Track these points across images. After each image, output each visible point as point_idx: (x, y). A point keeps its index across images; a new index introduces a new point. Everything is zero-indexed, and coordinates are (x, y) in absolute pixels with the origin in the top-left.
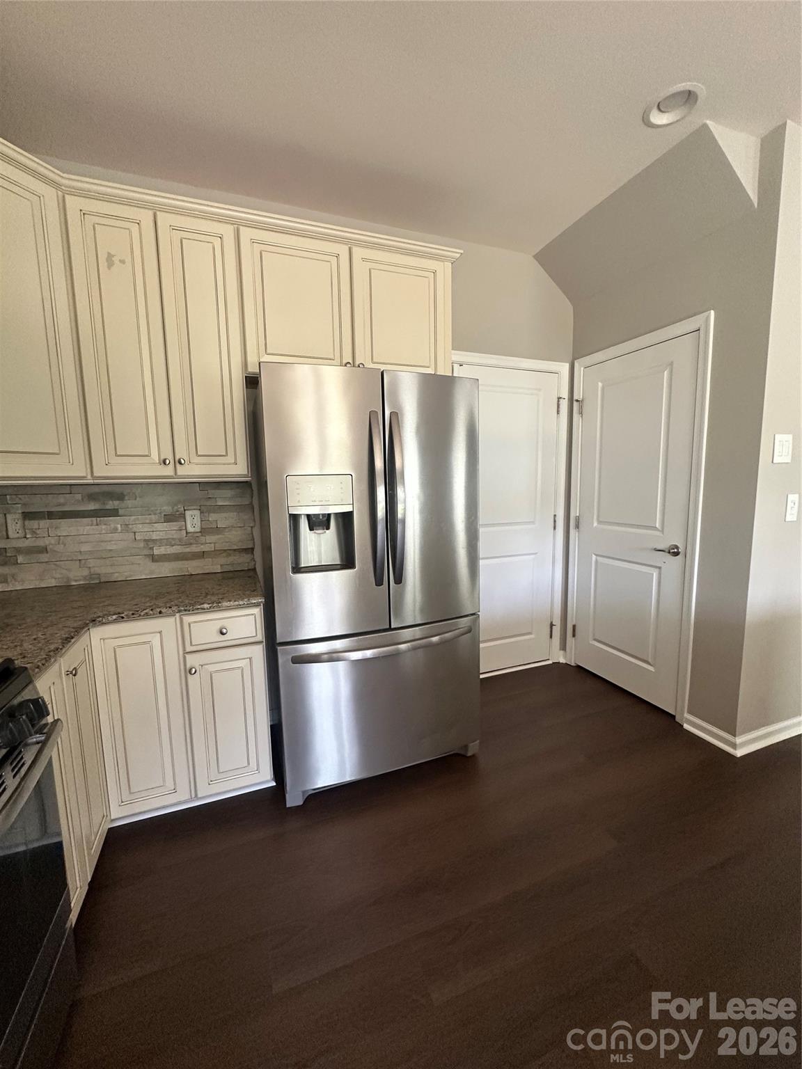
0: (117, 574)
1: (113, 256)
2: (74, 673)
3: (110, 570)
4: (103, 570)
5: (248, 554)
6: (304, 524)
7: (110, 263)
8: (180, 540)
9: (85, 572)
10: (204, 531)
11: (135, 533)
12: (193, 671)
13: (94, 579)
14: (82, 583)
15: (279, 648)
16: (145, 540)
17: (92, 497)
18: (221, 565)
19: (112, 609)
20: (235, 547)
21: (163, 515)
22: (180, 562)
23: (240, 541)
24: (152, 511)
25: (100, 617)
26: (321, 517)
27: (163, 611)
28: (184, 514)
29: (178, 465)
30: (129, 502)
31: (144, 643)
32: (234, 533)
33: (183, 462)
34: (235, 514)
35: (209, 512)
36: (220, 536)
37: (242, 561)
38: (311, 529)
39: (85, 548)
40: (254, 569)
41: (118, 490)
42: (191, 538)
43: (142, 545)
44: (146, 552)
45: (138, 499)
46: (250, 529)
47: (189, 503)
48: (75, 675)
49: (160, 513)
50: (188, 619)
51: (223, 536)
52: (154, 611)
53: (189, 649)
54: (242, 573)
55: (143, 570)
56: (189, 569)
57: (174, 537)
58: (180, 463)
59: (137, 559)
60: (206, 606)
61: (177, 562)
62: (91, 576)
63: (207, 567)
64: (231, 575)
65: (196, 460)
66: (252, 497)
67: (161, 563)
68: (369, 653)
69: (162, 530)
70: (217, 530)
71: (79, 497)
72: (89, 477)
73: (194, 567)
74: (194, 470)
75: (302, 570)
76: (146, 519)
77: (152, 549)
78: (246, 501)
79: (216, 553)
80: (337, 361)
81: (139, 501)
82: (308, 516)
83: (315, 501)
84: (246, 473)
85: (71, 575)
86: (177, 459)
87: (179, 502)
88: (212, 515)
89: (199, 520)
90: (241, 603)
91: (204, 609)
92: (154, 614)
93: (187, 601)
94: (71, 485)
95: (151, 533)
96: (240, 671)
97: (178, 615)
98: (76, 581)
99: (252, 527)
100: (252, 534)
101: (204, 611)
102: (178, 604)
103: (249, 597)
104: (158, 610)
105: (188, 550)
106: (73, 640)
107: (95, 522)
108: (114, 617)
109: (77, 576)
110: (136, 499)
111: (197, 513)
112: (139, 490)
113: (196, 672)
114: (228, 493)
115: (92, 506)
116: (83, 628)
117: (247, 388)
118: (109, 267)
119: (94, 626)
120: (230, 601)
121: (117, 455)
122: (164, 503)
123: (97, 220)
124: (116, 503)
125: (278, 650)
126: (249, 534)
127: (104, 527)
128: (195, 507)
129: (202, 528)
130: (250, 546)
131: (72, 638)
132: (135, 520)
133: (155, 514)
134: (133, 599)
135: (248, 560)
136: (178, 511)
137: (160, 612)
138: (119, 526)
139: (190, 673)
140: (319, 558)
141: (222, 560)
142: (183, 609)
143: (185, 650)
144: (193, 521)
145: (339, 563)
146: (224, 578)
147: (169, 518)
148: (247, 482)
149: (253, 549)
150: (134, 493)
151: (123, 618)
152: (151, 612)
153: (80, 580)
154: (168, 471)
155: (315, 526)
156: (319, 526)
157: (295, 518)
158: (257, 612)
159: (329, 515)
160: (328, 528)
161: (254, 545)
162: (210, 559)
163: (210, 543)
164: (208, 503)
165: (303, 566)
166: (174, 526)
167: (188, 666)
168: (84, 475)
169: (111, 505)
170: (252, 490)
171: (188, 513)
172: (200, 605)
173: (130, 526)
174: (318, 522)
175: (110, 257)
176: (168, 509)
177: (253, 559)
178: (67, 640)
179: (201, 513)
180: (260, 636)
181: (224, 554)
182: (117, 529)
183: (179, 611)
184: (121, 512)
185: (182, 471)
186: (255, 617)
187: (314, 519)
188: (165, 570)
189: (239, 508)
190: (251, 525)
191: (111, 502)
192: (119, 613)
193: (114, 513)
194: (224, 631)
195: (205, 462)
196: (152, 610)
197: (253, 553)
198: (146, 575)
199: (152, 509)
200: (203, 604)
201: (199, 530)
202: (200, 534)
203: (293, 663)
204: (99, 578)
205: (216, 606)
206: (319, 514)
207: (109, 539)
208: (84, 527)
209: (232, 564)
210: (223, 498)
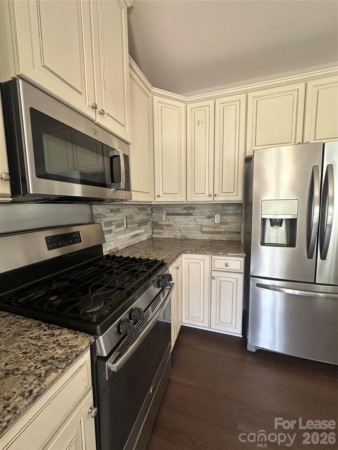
0: (190, 236)
1: (200, 121)
2: (177, 268)
3: (188, 235)
4: (186, 234)
5: (238, 234)
6: (268, 223)
7: (198, 124)
8: (212, 226)
9: (181, 234)
10: (221, 223)
11: (197, 222)
12: (214, 278)
13: (183, 237)
14: (180, 238)
15: (251, 278)
16: (200, 225)
17: (185, 209)
18: (227, 238)
19: (189, 249)
20: (233, 231)
21: (207, 216)
22: (211, 235)
23: (235, 228)
24: (203, 214)
25: (185, 251)
26: (278, 220)
27: (206, 252)
28: (214, 216)
29: (215, 197)
30: (196, 211)
31: (198, 263)
32: (233, 225)
33: (217, 195)
34: (234, 217)
35: (224, 216)
36: (227, 226)
37: (235, 237)
38: (272, 225)
39: (182, 226)
40: (240, 241)
41: (193, 206)
42: (216, 226)
43: (199, 227)
44: (200, 229)
45: (199, 210)
46: (240, 223)
47: (216, 212)
48: (178, 269)
49: (206, 215)
50: (214, 257)
51: (228, 226)
52: (203, 252)
53: (213, 269)
54: (235, 242)
55: (198, 236)
56: (214, 238)
57: (210, 225)
58: (216, 196)
59: (196, 232)
60: (221, 253)
61: (210, 235)
62: (182, 236)
63: (221, 238)
64: (230, 242)
65: (222, 194)
66: (242, 210)
67: (205, 234)
68: (297, 292)
69: (206, 222)
70: (226, 223)
71: (181, 208)
72: (186, 202)
73: (216, 237)
74: (221, 199)
75: (266, 244)
76: (201, 217)
77: (202, 228)
78: (239, 212)
79: (226, 232)
80: (293, 143)
81: (199, 211)
82: (271, 220)
83: (276, 212)
84: (241, 199)
85: (177, 235)
86: (215, 194)
87: (213, 211)
88: (224, 217)
89: (220, 219)
90: (235, 255)
91: (220, 254)
92: (202, 253)
93: (214, 250)
94: (179, 204)
95: (202, 223)
96: (232, 283)
97: (210, 255)
98: (178, 237)
99: (241, 223)
100: (241, 226)
101: (220, 255)
102: (211, 250)
103: (239, 253)
104: (204, 252)
105: (215, 230)
106: (178, 257)
107: (185, 218)
108: (190, 251)
109: (179, 235)
110: (198, 210)
111: (219, 216)
112: (200, 206)
113: (215, 278)
114: (232, 208)
115: (185, 212)
116: (181, 253)
117: (245, 163)
118: (198, 126)
119: (184, 254)
120: (231, 253)
121: (195, 194)
122: (207, 211)
123: (196, 110)
124: (192, 211)
125: (250, 279)
126: (239, 226)
127: (187, 219)
128: (218, 213)
129: (220, 222)
130: (239, 231)
131: (178, 256)
132: (197, 217)
133: (204, 215)
134: (195, 246)
135: (238, 237)
136: (212, 215)
137: (205, 253)
138: (192, 219)
139: (213, 279)
140: (276, 240)
141: (228, 236)
142: (212, 253)
143: (211, 269)
144: (217, 219)
145: (285, 244)
146: (228, 243)
147: (209, 217)
148: (240, 204)
149: (240, 233)
150: (198, 207)
151: (192, 252)
152: (201, 252)
153: (179, 237)
154: (211, 199)
155: (274, 224)
156: (276, 225)
157: (264, 220)
158: (242, 260)
159: (282, 220)
160: (281, 226)
161: (241, 231)
162: (222, 235)
163: (223, 228)
164: (224, 212)
165: (266, 242)
166: (211, 220)
167: (212, 276)
168: (184, 201)
169: (191, 211)
170: (242, 207)
171: (216, 216)
172: (219, 252)
173: (196, 219)
174: (276, 223)
175: (199, 121)
176: (209, 214)
177: (240, 237)
178: (177, 256)
179: (220, 216)
180: (242, 271)
181: (228, 234)
182: (191, 220)
183: (211, 254)
184: (193, 214)
185: (216, 199)
186: (241, 262)
187: (274, 221)
188: (206, 237)
189: (236, 215)
190: (241, 222)
191: (190, 211)
192: (191, 251)
193: (191, 214)
194: (227, 265)
195: (224, 195)
196: (202, 251)
197: (240, 234)
198: (199, 238)
199: (204, 213)
200: (220, 252)
201: (219, 223)
202: (219, 224)
203: (257, 286)
204: (185, 237)
205: (225, 254)
206: (277, 219)
207: (188, 224)
208: (182, 219)
209: (231, 238)
210: (230, 210)
